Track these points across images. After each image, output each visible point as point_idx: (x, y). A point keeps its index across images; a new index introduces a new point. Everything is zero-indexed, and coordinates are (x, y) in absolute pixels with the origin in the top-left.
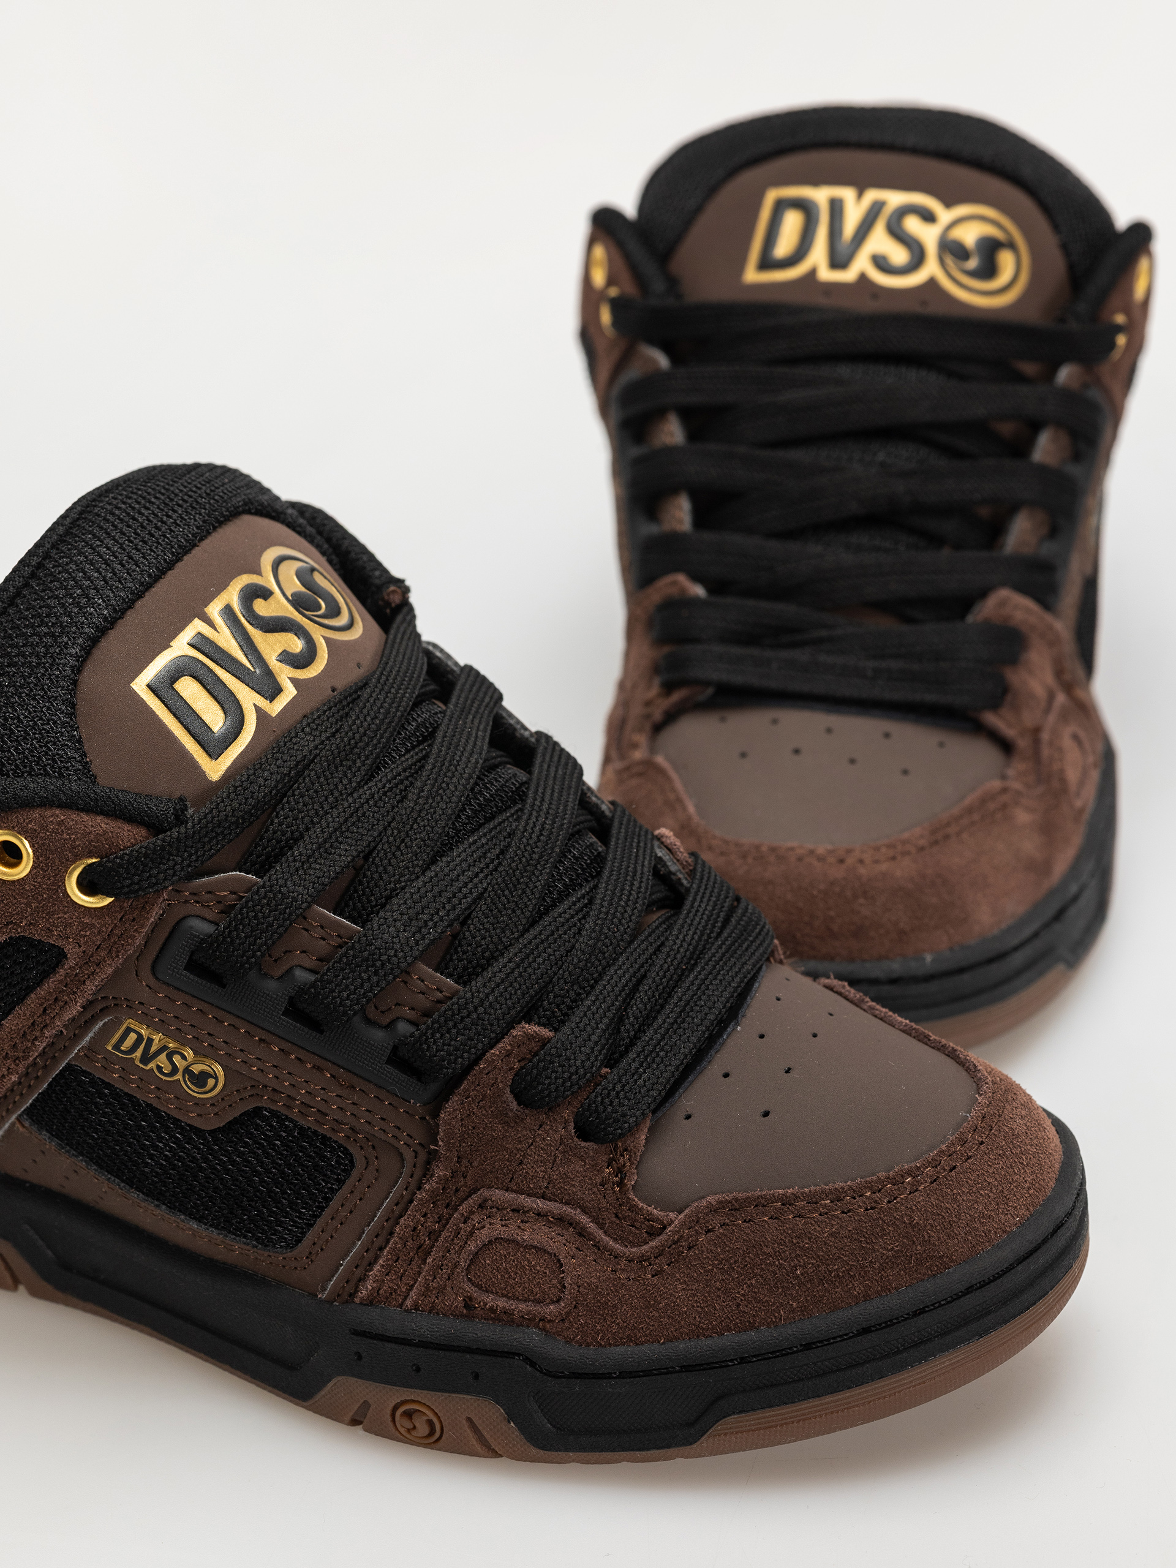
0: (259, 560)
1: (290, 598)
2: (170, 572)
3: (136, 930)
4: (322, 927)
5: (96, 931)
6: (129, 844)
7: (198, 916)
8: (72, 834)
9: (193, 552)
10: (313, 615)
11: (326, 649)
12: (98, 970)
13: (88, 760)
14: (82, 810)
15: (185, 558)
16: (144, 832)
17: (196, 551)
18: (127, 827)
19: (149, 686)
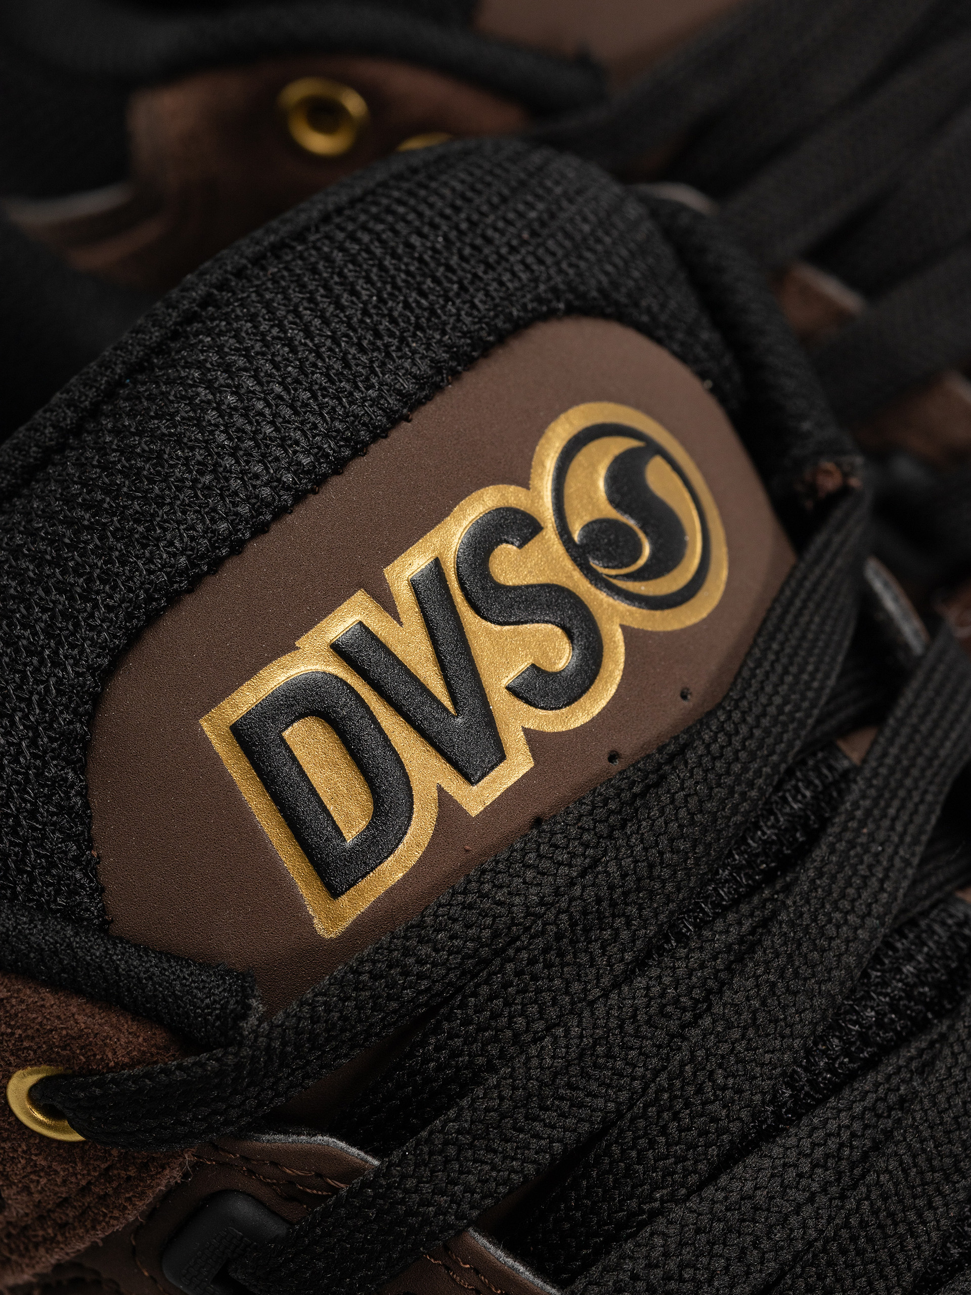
0: (533, 450)
1: (576, 537)
2: (335, 480)
3: (129, 1199)
4: (477, 1272)
5: (59, 1180)
6: (126, 1060)
7: (249, 1195)
8: (19, 1028)
9: (394, 434)
10: (616, 577)
11: (622, 659)
12: (60, 1238)
13: (95, 853)
14: (44, 984)
15: (373, 448)
16: (161, 1037)
17: (402, 434)
18: (128, 1025)
19: (236, 729)
